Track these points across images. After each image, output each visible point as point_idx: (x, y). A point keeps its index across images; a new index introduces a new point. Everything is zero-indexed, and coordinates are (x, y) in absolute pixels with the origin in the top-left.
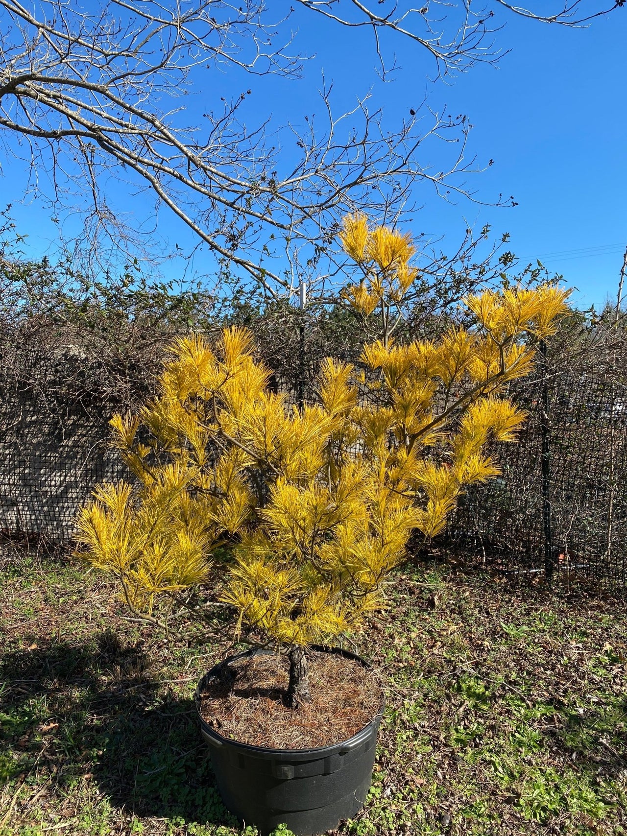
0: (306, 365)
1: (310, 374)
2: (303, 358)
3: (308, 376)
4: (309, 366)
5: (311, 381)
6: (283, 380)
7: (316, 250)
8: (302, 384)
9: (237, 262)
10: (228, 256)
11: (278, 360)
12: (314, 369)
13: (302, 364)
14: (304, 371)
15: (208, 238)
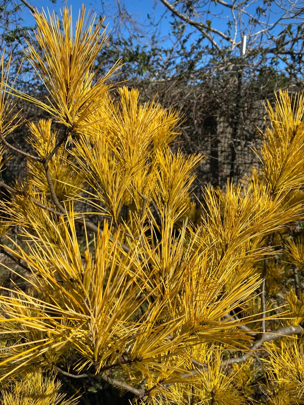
0: (241, 107)
1: (244, 115)
2: (239, 101)
3: (242, 117)
4: (244, 108)
5: (245, 121)
6: (221, 120)
7: (257, 10)
8: (236, 124)
9: (192, 24)
10: (185, 20)
11: (217, 103)
12: (248, 110)
13: (237, 106)
14: (239, 112)
15: (171, 6)
